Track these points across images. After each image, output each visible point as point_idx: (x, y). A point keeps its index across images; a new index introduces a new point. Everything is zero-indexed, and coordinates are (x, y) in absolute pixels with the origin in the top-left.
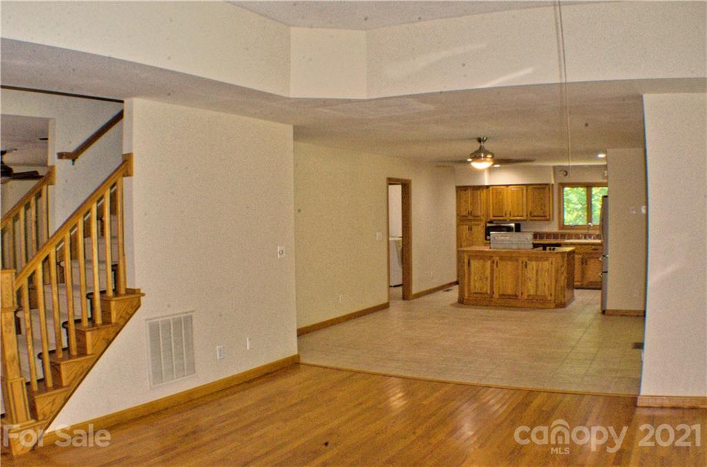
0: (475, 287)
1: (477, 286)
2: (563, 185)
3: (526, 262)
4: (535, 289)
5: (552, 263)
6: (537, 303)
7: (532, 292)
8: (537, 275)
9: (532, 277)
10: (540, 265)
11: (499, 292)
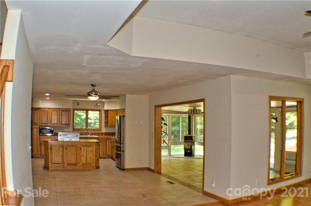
0: (55, 161)
1: (56, 160)
2: (74, 109)
3: (81, 148)
4: (85, 160)
5: (93, 147)
6: (86, 167)
7: (84, 162)
8: (86, 153)
9: (84, 155)
10: (88, 149)
11: (67, 163)
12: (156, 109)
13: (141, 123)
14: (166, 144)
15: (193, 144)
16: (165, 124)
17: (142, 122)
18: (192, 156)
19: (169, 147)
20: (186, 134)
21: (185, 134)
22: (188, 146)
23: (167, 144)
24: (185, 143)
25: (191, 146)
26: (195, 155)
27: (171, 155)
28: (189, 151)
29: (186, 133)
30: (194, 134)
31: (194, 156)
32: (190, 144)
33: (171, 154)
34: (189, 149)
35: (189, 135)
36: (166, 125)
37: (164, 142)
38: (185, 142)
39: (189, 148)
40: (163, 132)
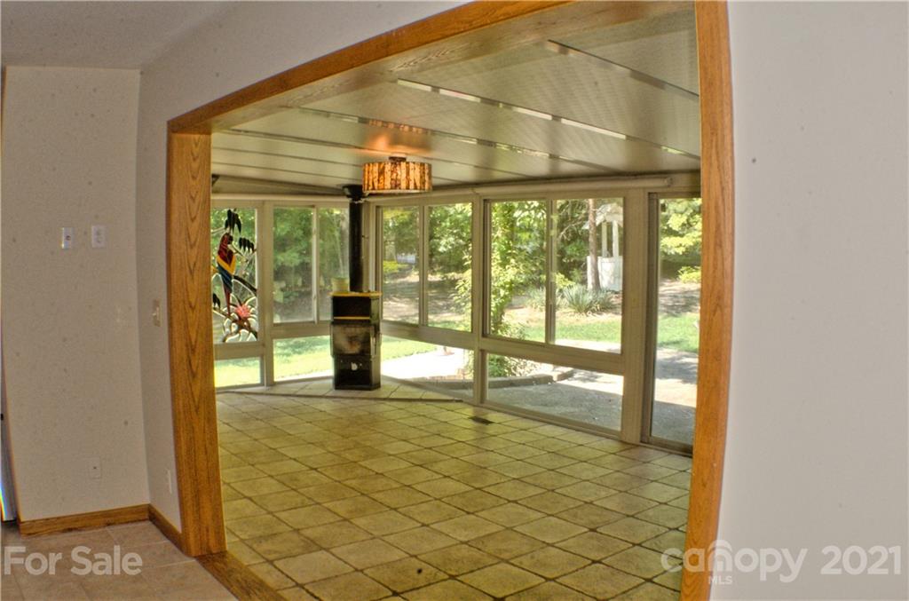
12: (175, 143)
13: (93, 237)
14: (251, 335)
15: (372, 332)
16: (244, 243)
17: (98, 233)
18: (369, 389)
19: (264, 345)
20: (341, 289)
21: (334, 290)
22: (351, 340)
23: (255, 334)
24: (338, 328)
25: (366, 342)
26: (382, 383)
27: (272, 384)
28: (354, 367)
29: (340, 283)
30: (372, 287)
31: (378, 386)
32: (358, 331)
33: (277, 379)
34: (354, 358)
35: (354, 294)
36: (251, 246)
37: (241, 327)
38: (335, 323)
39: (355, 349)
40: (236, 278)
